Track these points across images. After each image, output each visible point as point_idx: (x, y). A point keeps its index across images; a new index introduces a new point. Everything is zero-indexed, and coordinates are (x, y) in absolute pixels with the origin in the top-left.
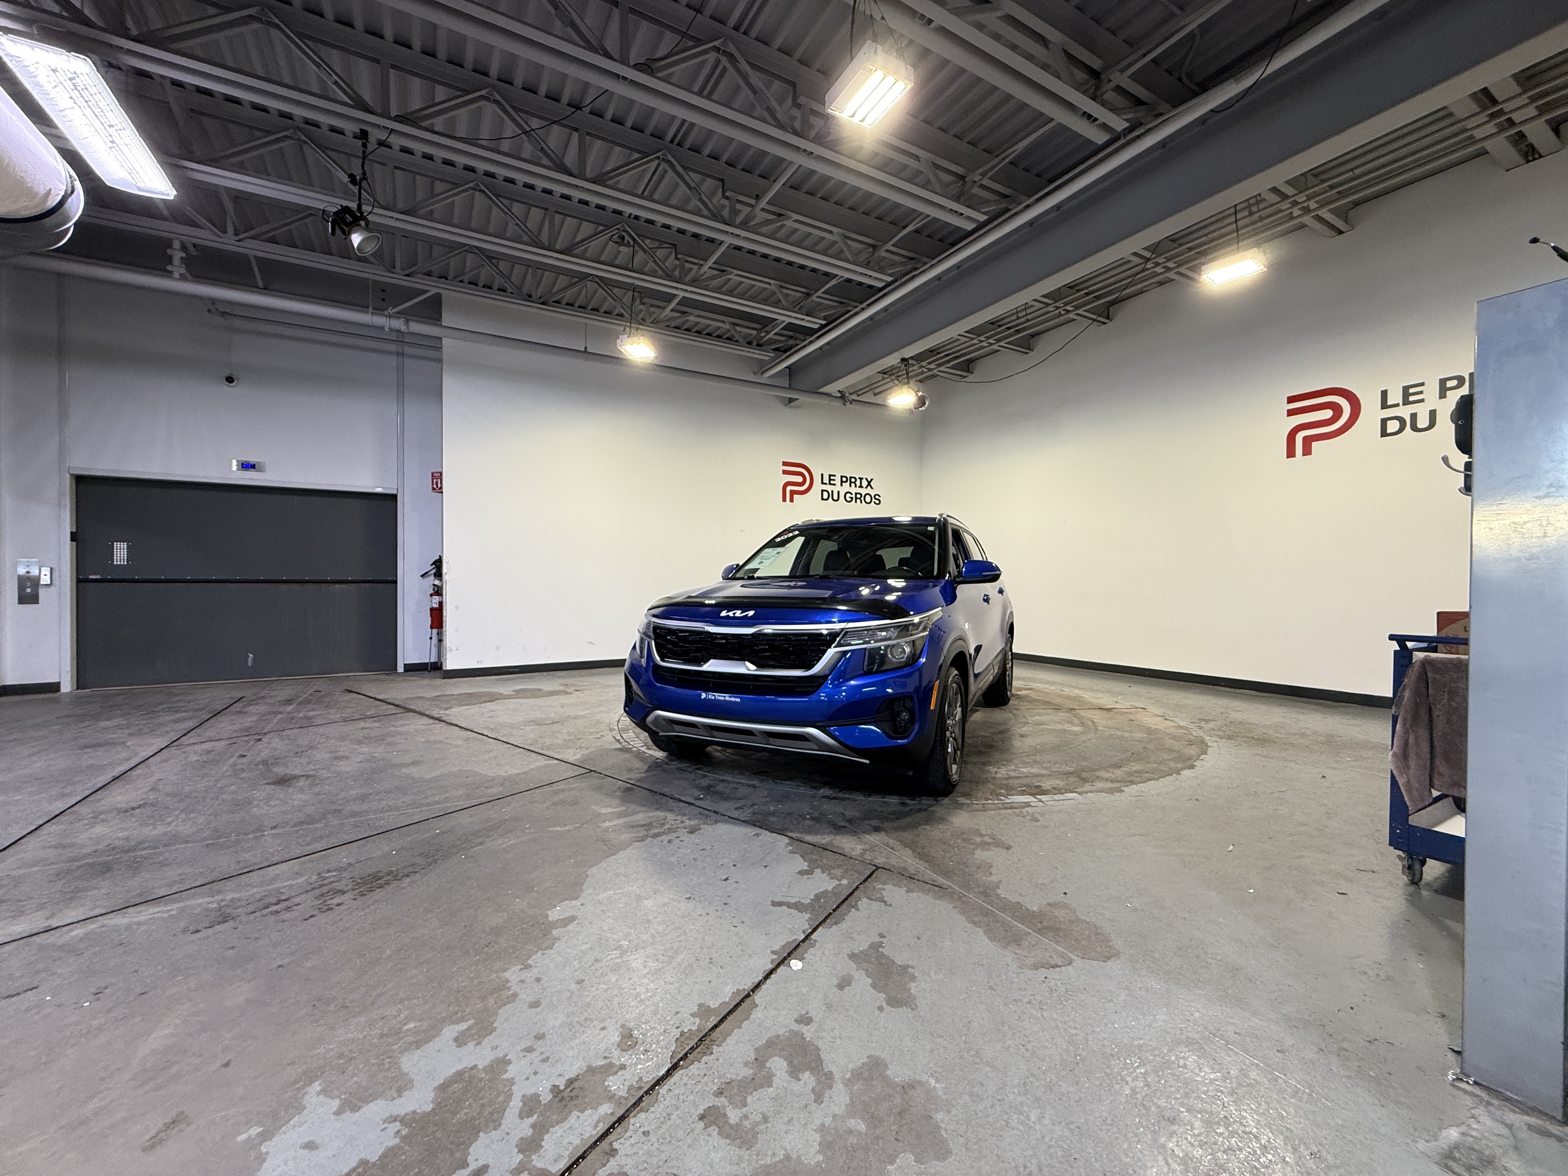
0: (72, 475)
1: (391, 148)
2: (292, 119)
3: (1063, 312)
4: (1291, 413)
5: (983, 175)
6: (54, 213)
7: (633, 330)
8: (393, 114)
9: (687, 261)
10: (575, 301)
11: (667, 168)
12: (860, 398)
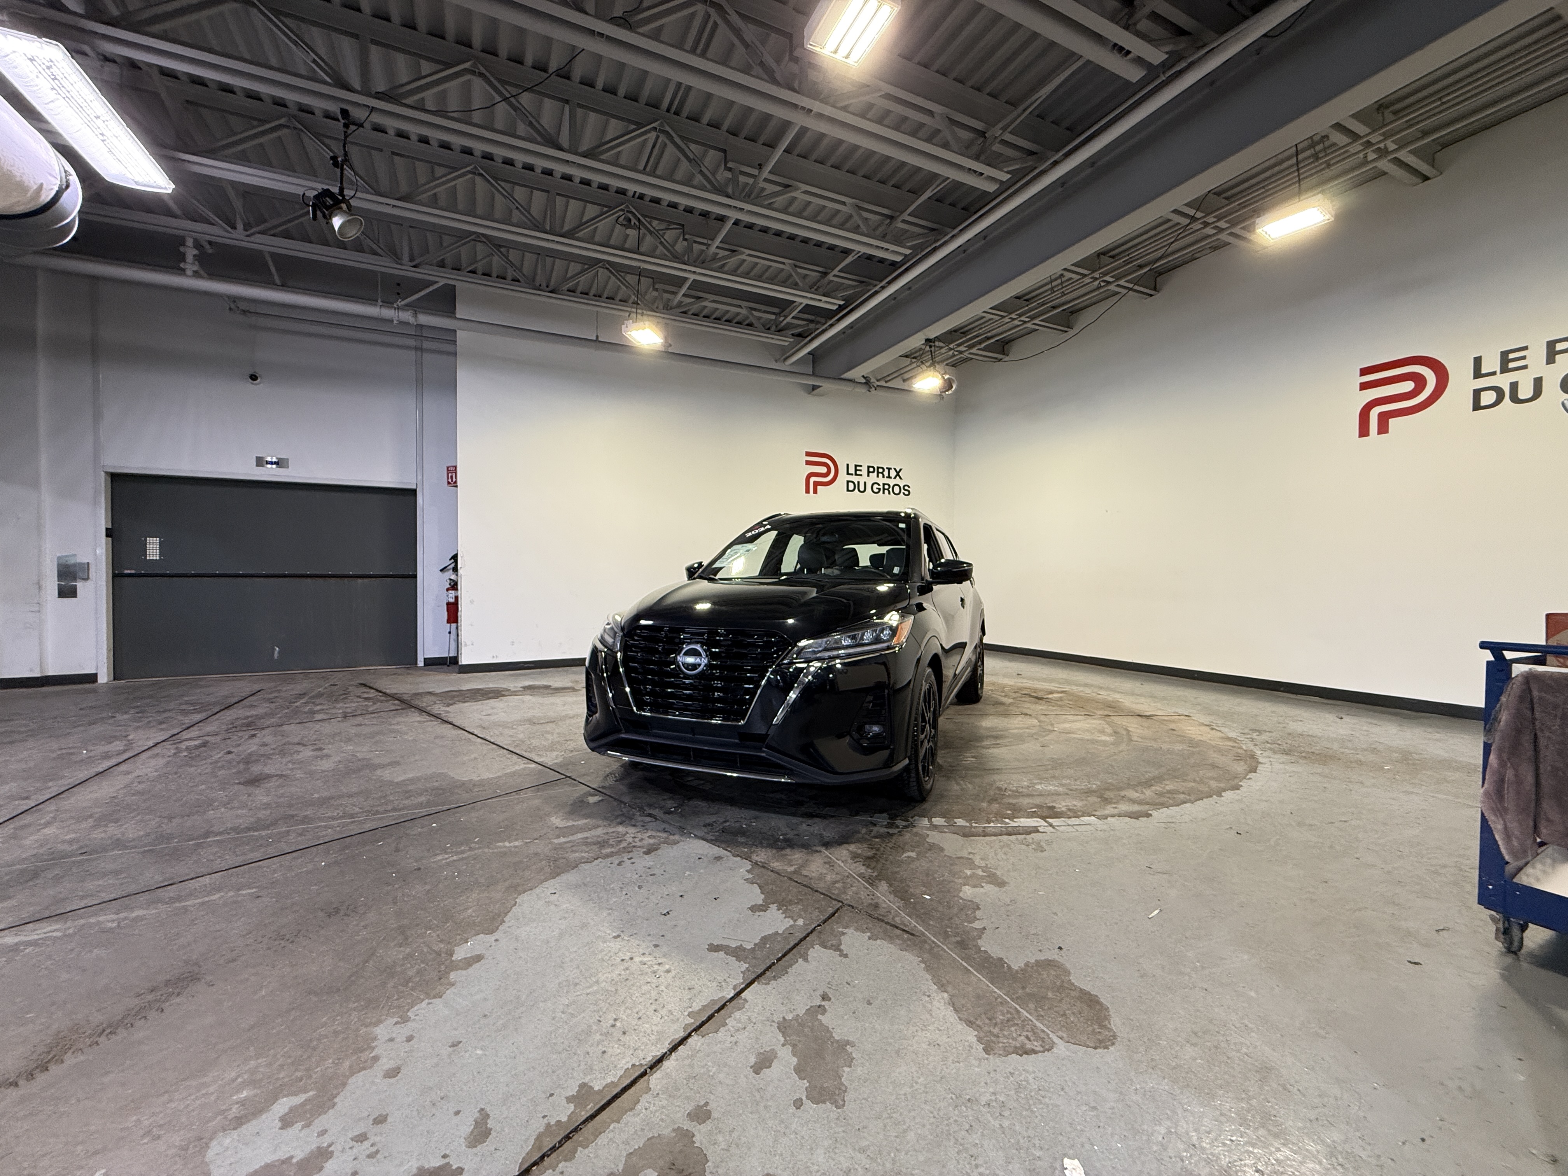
0: (106, 473)
1: (386, 133)
2: (285, 106)
3: (1103, 284)
4: (1364, 386)
5: (1004, 129)
6: (48, 209)
7: (639, 316)
8: (373, 93)
9: (695, 242)
10: (590, 288)
11: (667, 142)
12: (888, 385)
